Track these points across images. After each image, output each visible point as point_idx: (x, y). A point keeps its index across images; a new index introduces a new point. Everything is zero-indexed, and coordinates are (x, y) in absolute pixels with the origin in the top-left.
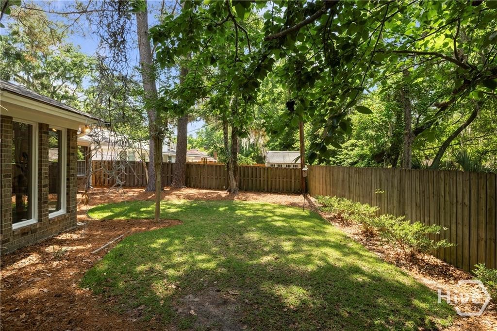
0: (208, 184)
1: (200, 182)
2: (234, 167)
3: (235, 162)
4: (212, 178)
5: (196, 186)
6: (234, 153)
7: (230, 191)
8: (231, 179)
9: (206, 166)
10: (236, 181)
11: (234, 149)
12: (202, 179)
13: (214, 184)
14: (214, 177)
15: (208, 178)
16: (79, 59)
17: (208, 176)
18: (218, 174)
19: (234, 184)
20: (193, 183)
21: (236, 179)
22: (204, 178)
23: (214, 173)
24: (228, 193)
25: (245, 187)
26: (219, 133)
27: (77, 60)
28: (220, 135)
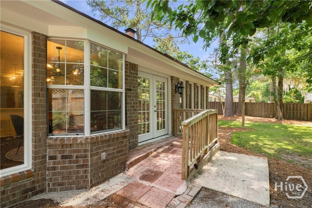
0: (259, 114)
1: (254, 113)
2: (280, 104)
3: (281, 100)
4: (262, 111)
5: (251, 115)
6: (281, 95)
7: (277, 118)
8: (278, 111)
9: (258, 104)
10: (282, 112)
11: (280, 92)
12: (255, 111)
13: (263, 114)
14: (263, 110)
15: (259, 111)
16: (181, 54)
17: (259, 109)
18: (266, 108)
19: (280, 114)
20: (249, 114)
21: (282, 111)
22: (256, 110)
23: (263, 108)
24: (276, 120)
25: (287, 117)
26: (255, 84)
27: (179, 55)
28: (256, 85)
